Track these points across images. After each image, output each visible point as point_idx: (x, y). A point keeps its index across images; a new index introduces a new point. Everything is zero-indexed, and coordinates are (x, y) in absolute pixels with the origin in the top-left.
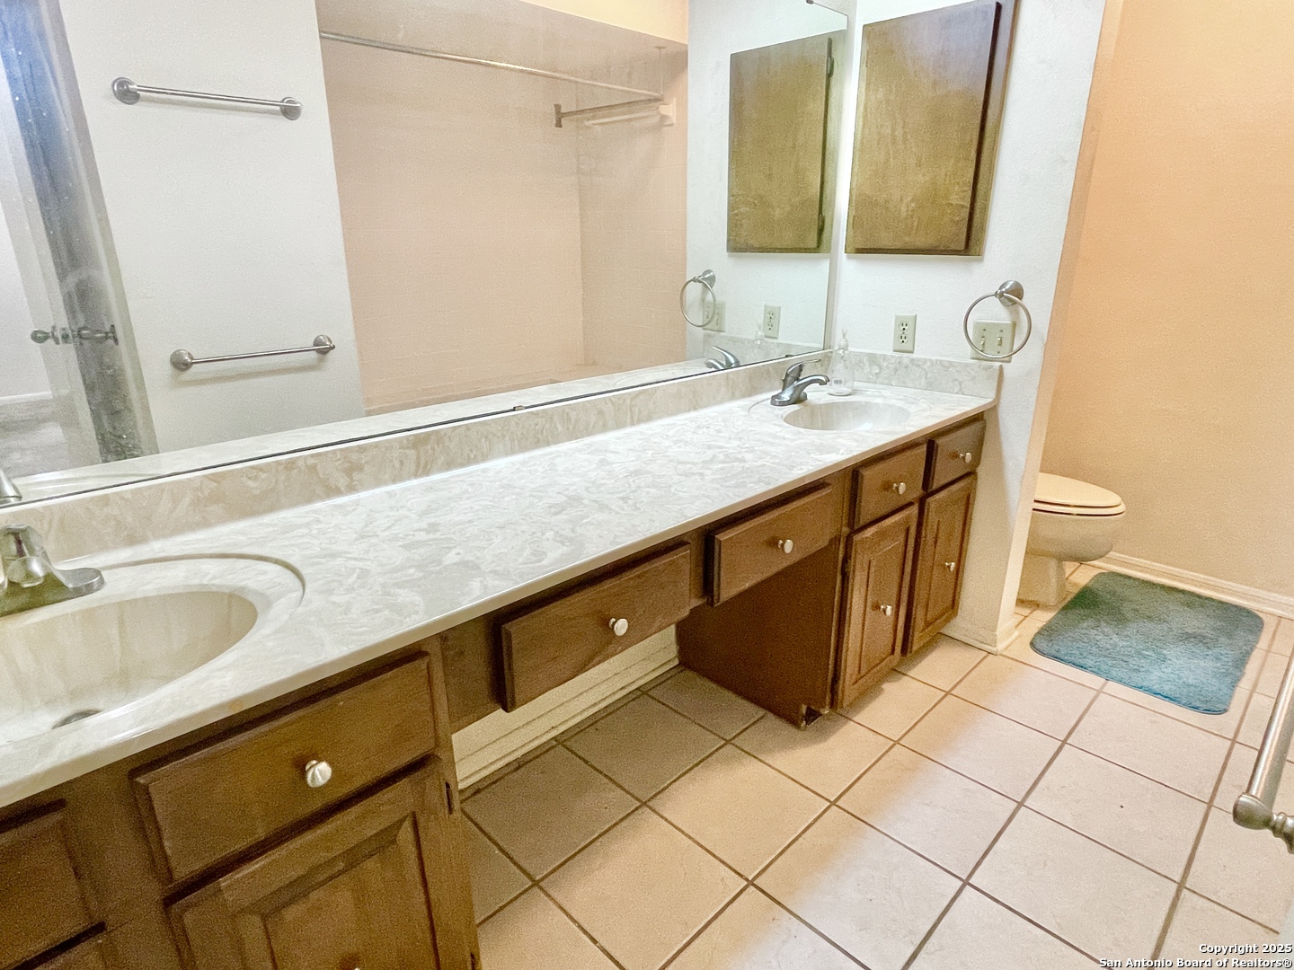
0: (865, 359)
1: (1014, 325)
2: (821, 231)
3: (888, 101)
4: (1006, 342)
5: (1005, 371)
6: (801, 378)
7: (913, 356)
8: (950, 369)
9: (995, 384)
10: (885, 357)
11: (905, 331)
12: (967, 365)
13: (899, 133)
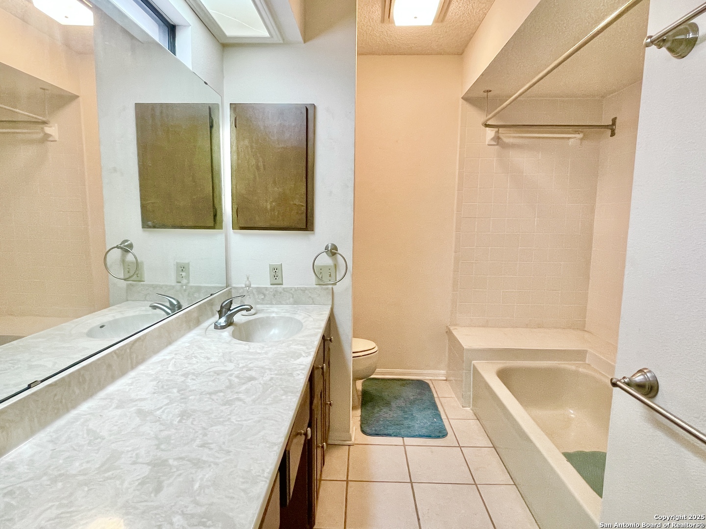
0: (254, 291)
1: (335, 266)
2: (215, 216)
3: (252, 147)
4: (333, 275)
5: (334, 290)
6: (231, 309)
7: (283, 286)
8: (306, 292)
9: (331, 297)
10: (266, 289)
11: (276, 272)
12: (315, 289)
13: (261, 164)
